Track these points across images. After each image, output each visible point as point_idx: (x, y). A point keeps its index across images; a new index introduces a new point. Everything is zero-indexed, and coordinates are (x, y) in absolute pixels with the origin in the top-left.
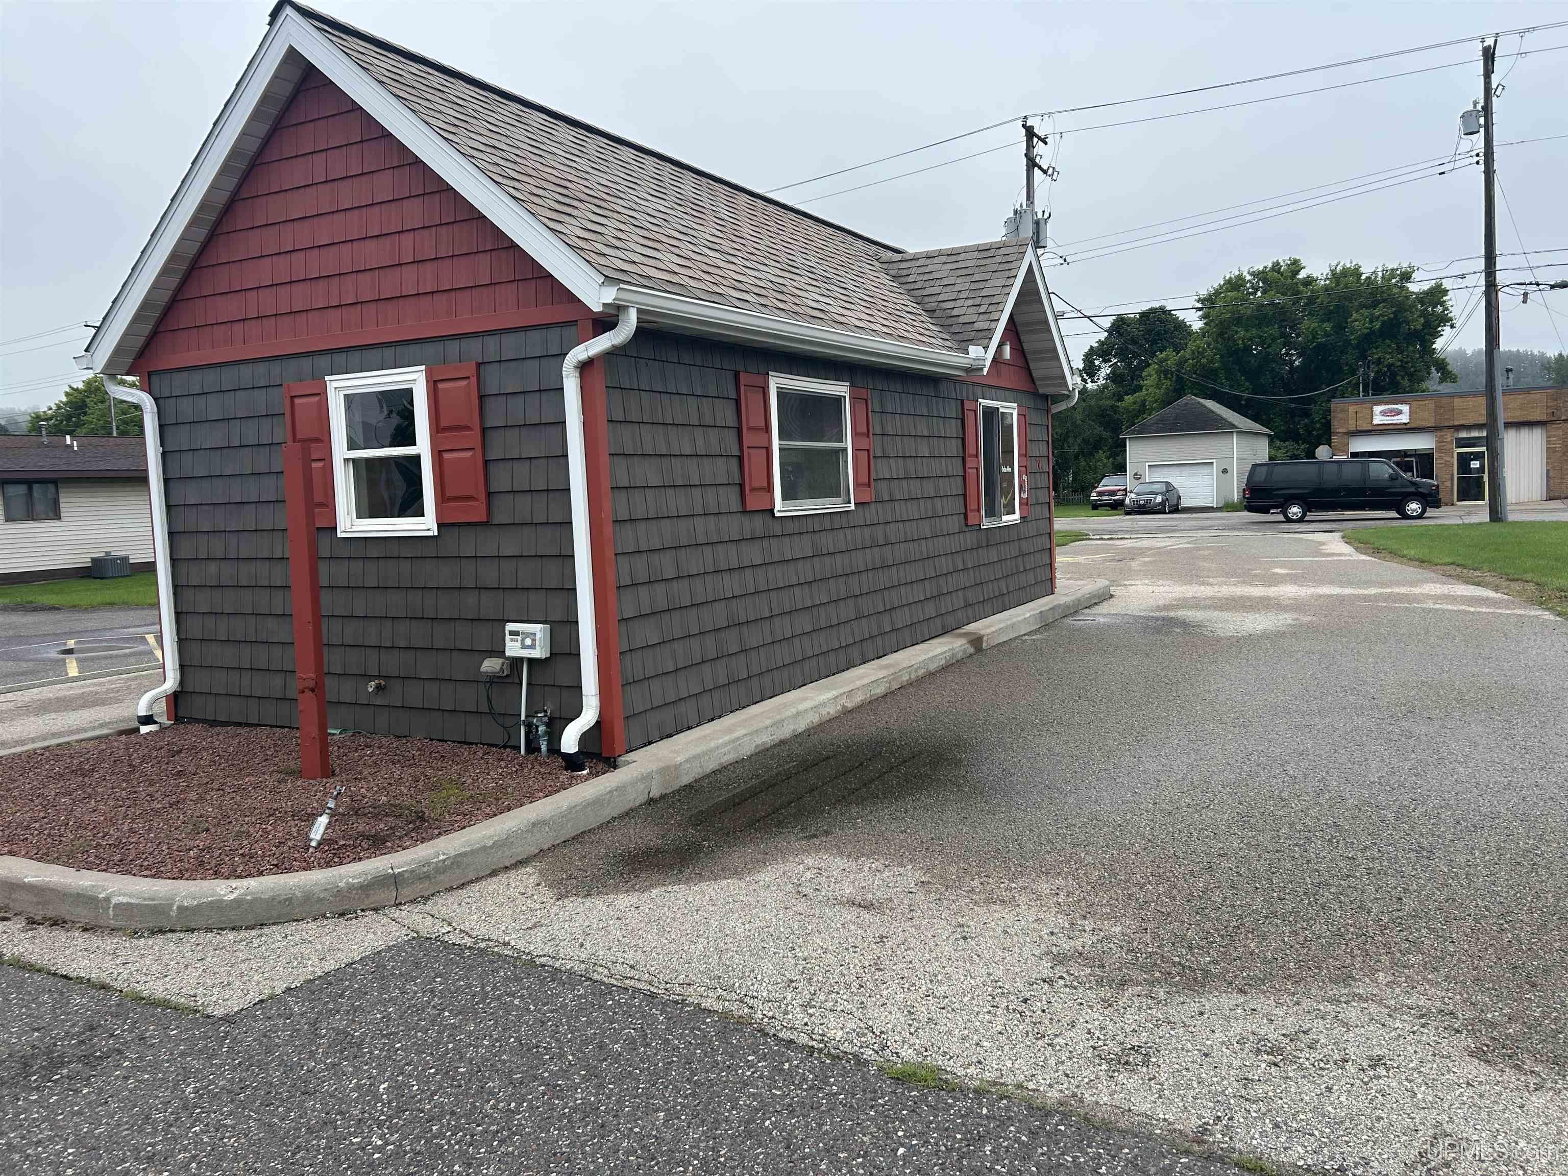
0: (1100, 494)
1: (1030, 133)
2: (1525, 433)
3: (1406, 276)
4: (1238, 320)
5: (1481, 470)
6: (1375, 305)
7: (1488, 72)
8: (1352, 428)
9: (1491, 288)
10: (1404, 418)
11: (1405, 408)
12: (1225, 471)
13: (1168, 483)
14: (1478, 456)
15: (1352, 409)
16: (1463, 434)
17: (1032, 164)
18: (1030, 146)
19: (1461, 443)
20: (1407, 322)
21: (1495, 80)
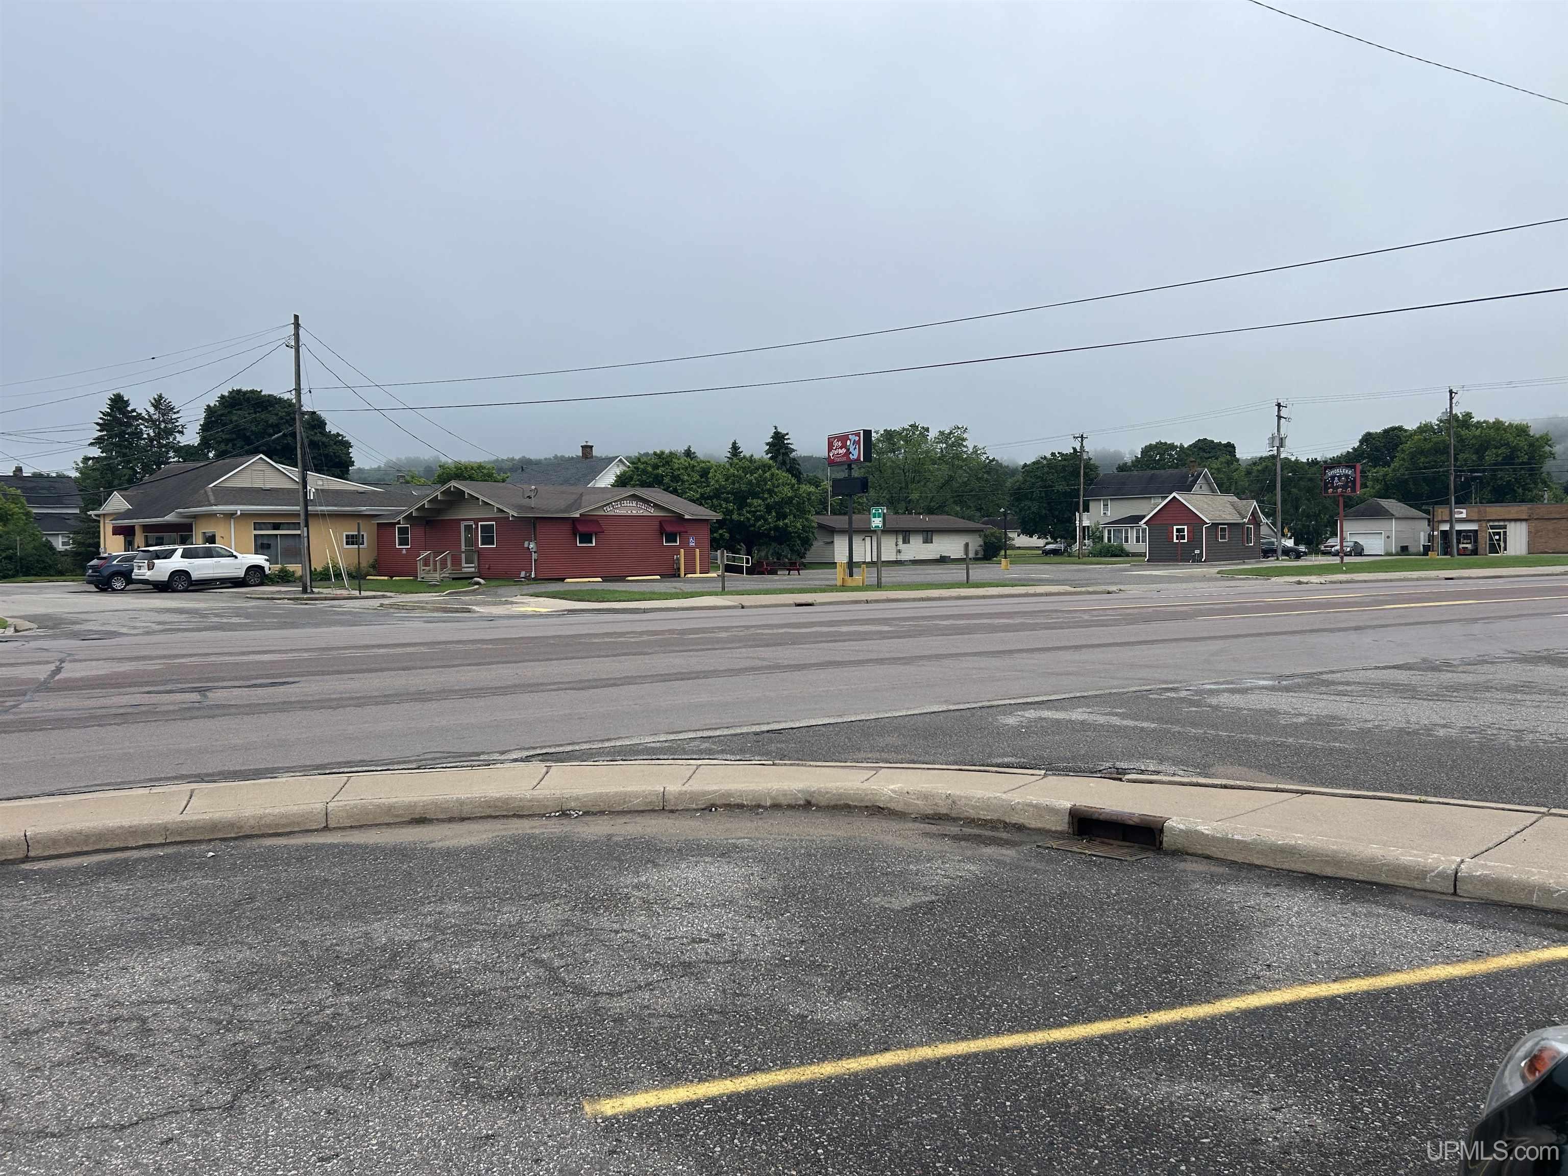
0: (1326, 547)
1: (1279, 405)
2: (1518, 524)
4: (1422, 452)
5: (1499, 540)
7: (1451, 398)
8: (1440, 519)
10: (1464, 516)
11: (1464, 511)
12: (1388, 537)
13: (1356, 542)
14: (1499, 534)
15: (1440, 510)
16: (1491, 524)
17: (1279, 417)
18: (1279, 410)
19: (1492, 527)
20: (1518, 457)
21: (1454, 401)
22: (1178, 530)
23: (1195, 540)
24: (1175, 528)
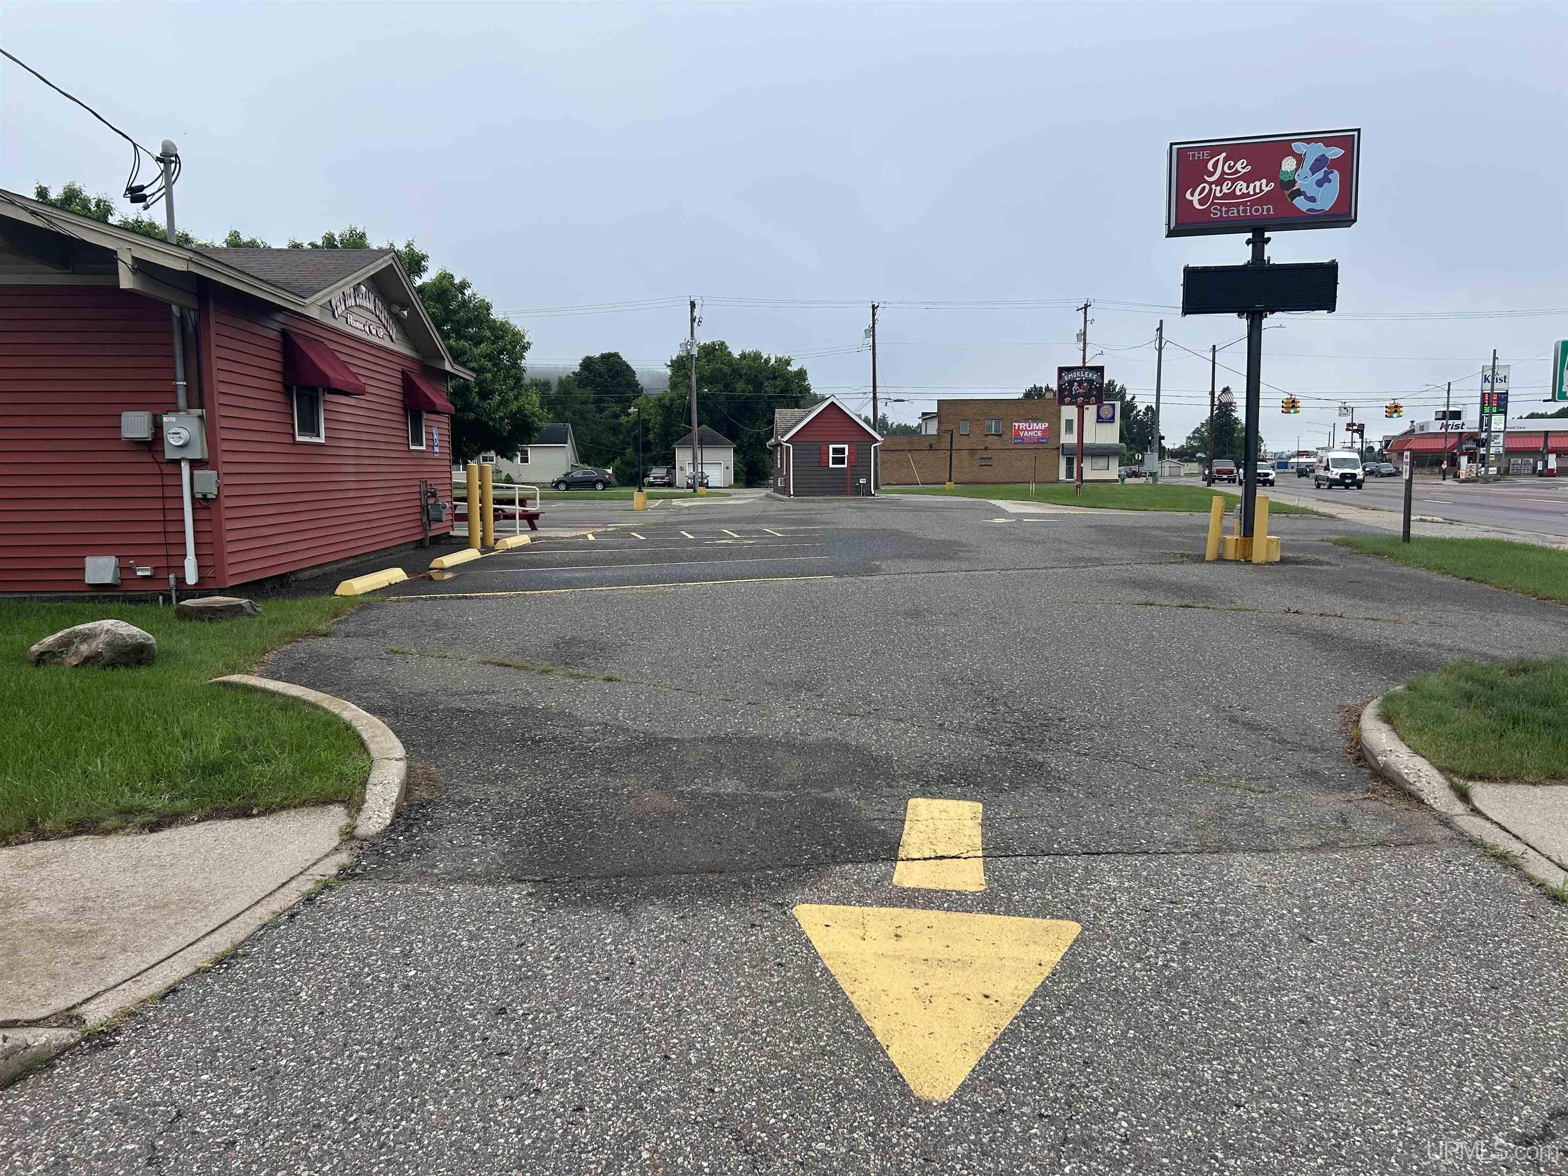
1: (692, 305)
3: (788, 363)
6: (775, 378)
7: (874, 315)
9: (875, 398)
12: (727, 468)
17: (693, 320)
21: (876, 319)
22: (835, 451)
23: (860, 464)
24: (831, 447)
